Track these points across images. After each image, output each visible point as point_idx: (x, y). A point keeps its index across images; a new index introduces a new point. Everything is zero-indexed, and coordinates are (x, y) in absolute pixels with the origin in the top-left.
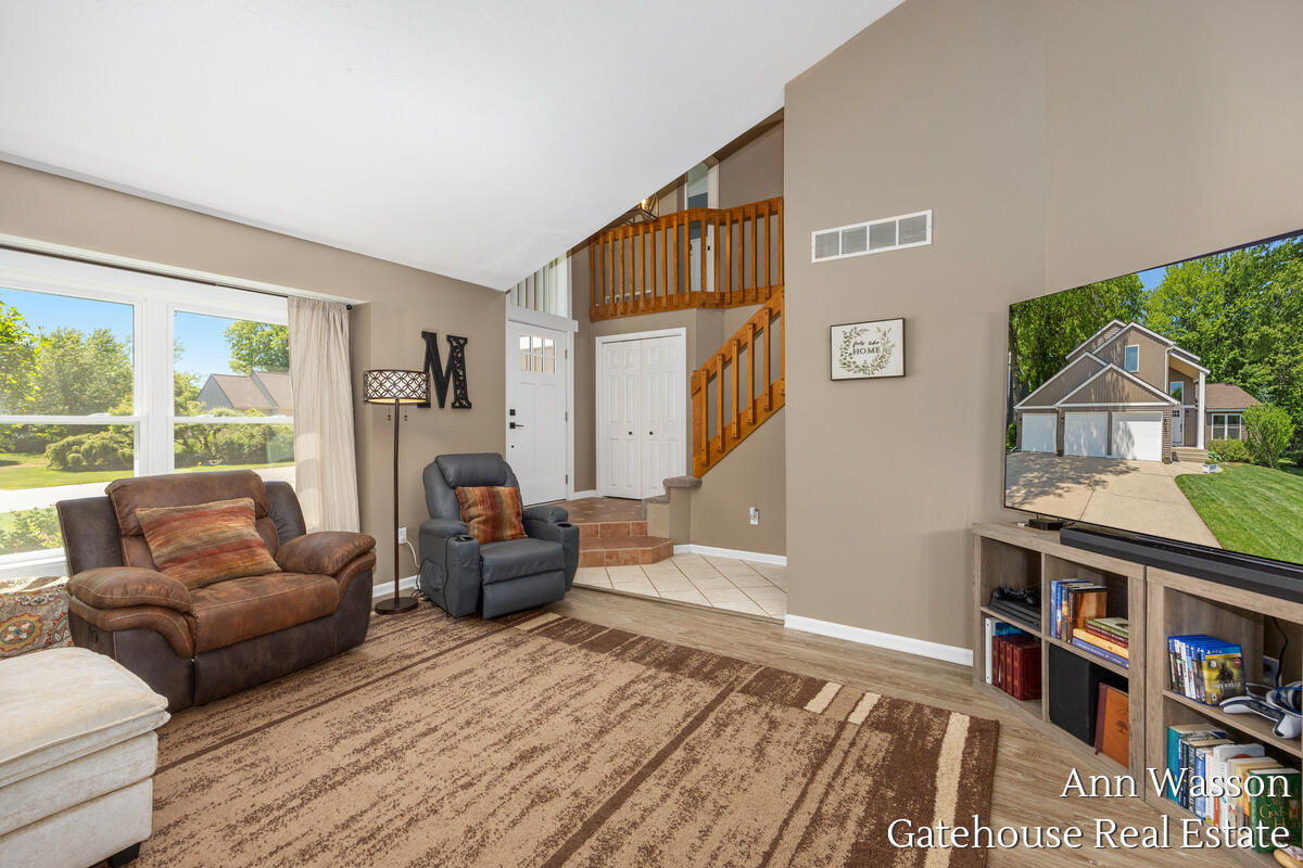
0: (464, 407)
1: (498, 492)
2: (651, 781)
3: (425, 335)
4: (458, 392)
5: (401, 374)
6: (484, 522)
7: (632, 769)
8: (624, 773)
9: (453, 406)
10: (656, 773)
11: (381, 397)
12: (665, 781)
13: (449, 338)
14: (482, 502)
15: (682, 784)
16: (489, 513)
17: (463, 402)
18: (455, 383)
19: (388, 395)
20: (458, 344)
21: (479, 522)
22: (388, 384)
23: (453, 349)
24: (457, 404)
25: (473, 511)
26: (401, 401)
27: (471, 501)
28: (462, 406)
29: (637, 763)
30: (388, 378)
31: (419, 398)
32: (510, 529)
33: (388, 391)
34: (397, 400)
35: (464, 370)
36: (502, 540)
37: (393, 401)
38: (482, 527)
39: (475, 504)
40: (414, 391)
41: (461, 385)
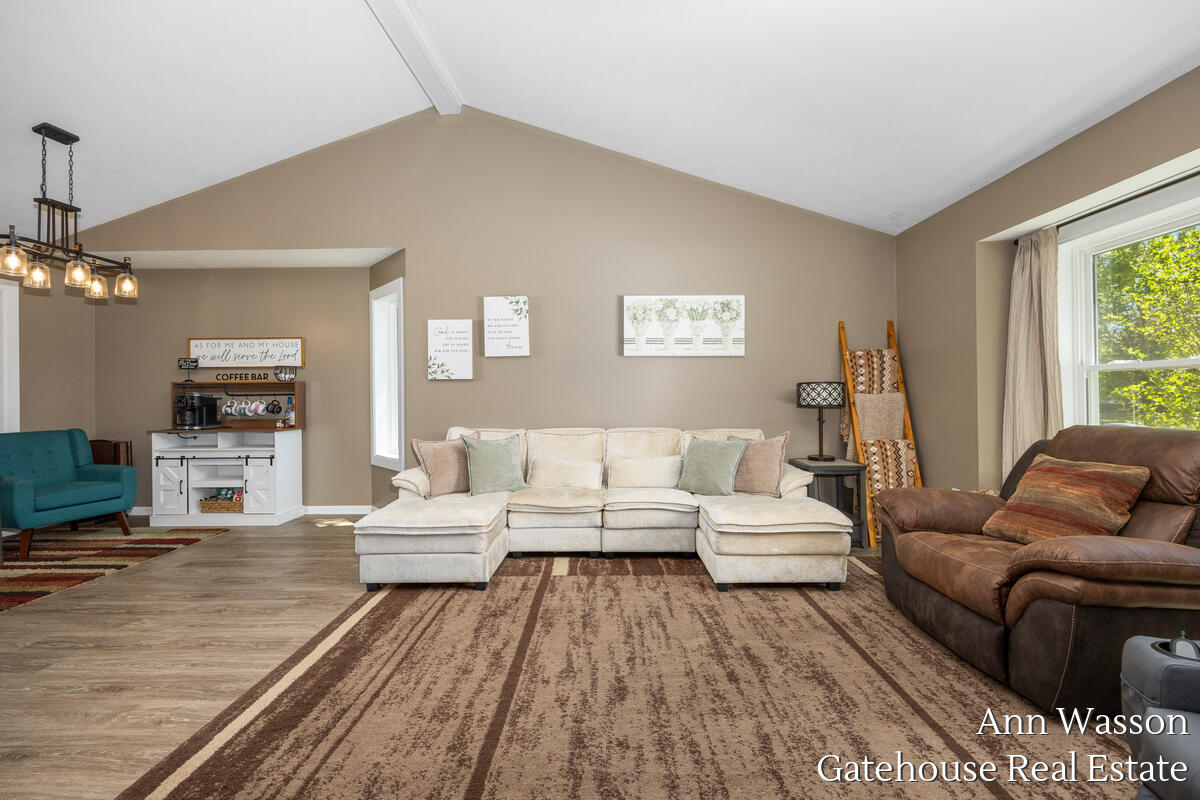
2: (490, 712)
7: (515, 716)
8: (520, 710)
10: (489, 721)
12: (477, 717)
15: (459, 721)
29: (513, 724)
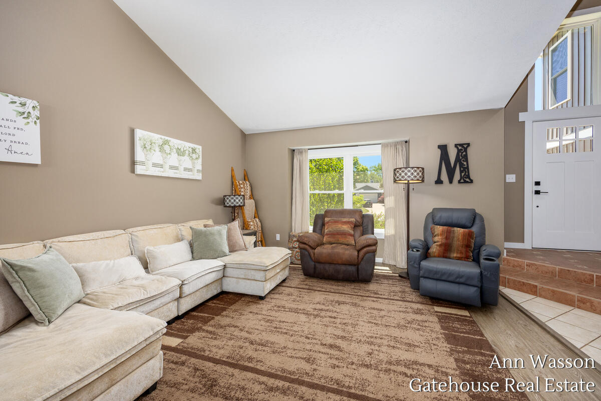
0: (467, 182)
1: (454, 231)
3: (440, 147)
4: (463, 174)
5: (415, 169)
6: (440, 246)
9: (459, 182)
11: (400, 180)
13: (456, 146)
14: (441, 235)
16: (444, 241)
17: (466, 179)
18: (460, 169)
19: (403, 179)
20: (463, 149)
21: (437, 245)
22: (403, 174)
23: (459, 151)
24: (462, 181)
25: (436, 239)
26: (410, 182)
27: (436, 233)
28: (465, 182)
30: (403, 171)
31: (418, 180)
32: (457, 253)
33: (403, 177)
34: (408, 181)
35: (467, 161)
36: (449, 258)
37: (406, 182)
38: (438, 248)
39: (437, 235)
40: (415, 177)
41: (465, 170)
